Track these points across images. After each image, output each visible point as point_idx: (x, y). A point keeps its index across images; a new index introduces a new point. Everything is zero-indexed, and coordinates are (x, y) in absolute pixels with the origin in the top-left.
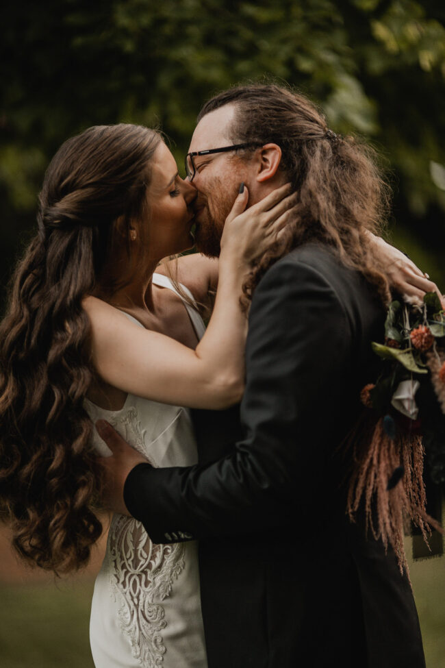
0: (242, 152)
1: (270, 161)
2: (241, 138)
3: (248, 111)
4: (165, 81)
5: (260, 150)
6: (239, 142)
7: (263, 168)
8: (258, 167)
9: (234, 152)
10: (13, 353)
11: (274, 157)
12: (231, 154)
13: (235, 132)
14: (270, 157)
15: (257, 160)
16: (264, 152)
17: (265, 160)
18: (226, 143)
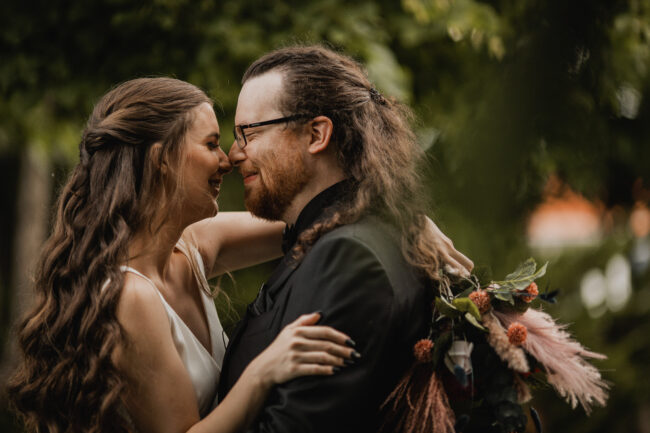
0: (293, 124)
1: (321, 132)
2: (291, 110)
3: (297, 82)
4: (205, 56)
5: (311, 122)
6: (289, 114)
7: (314, 139)
8: (309, 138)
9: (285, 125)
10: (54, 271)
11: (325, 129)
12: (282, 126)
13: (285, 105)
14: (321, 128)
15: (308, 132)
16: (316, 124)
17: (316, 131)
18: (276, 115)
